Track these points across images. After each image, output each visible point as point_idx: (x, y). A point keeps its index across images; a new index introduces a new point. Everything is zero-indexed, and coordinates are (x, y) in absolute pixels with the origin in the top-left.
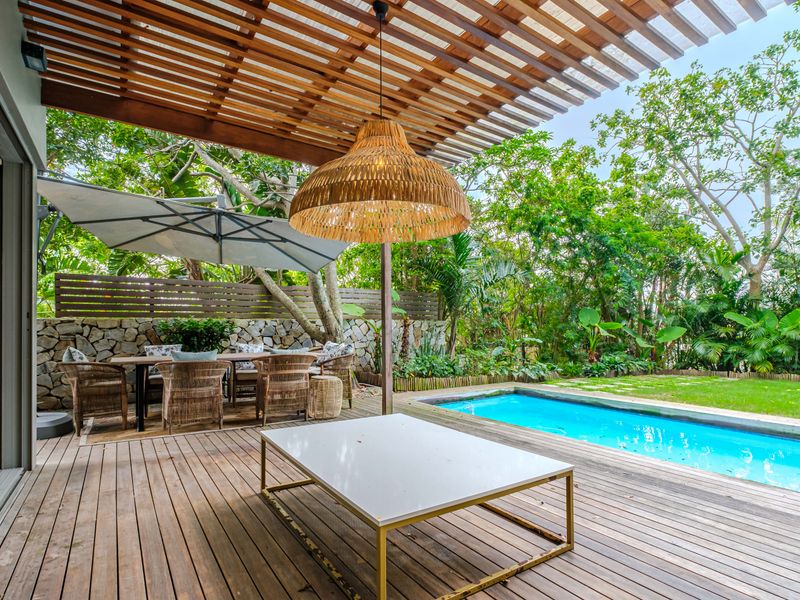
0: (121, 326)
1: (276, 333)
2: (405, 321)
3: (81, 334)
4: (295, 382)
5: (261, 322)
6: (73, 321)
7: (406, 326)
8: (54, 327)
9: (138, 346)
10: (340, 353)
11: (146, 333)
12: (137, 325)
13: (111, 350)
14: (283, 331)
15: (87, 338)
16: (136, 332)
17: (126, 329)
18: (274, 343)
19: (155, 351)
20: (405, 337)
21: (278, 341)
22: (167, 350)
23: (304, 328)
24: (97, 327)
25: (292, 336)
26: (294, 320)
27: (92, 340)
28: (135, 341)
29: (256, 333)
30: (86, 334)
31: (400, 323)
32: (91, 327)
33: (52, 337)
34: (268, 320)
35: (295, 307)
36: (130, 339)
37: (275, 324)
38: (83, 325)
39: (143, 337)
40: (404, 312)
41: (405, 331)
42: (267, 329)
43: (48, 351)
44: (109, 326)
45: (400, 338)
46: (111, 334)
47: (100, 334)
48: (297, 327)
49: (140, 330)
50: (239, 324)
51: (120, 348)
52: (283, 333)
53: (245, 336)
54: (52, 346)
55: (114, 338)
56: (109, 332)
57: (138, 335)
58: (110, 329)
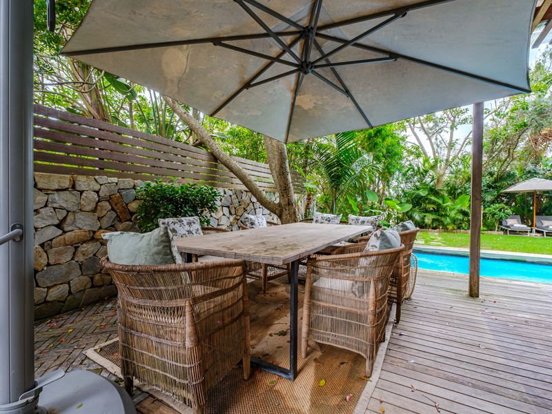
0: (74, 187)
1: (232, 203)
5: (221, 191)
7: (310, 199)
9: (99, 219)
11: (109, 199)
12: (97, 187)
14: (237, 201)
16: (95, 196)
17: (82, 192)
20: (309, 209)
21: (233, 211)
25: (242, 206)
28: (94, 210)
29: (218, 203)
34: (226, 190)
36: (88, 208)
37: (231, 193)
39: (107, 205)
41: (309, 204)
42: (226, 199)
44: (56, 187)
46: (60, 200)
47: (42, 198)
48: (245, 197)
49: (101, 194)
51: (74, 222)
55: (64, 205)
56: (56, 196)
57: (99, 201)
58: (57, 190)
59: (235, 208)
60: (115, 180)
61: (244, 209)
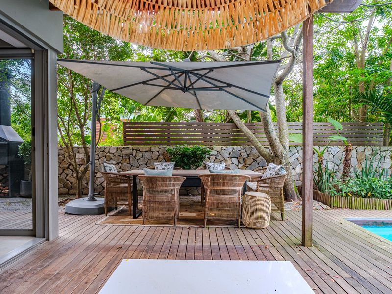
0: (150, 150)
1: (240, 155)
2: (347, 147)
3: (132, 155)
4: (228, 196)
5: (230, 148)
6: (128, 148)
7: (348, 151)
8: (121, 151)
10: (274, 173)
11: (163, 155)
12: (158, 150)
13: (146, 164)
14: (246, 154)
15: (135, 157)
16: (157, 153)
17: (153, 152)
18: (239, 162)
19: (159, 166)
20: (347, 161)
21: (241, 161)
22: (166, 165)
23: (259, 152)
24: (139, 151)
25: (251, 158)
26: (253, 146)
27: (137, 158)
28: (157, 159)
29: (227, 155)
30: (134, 155)
31: (343, 148)
32: (137, 151)
33: (120, 156)
34: (235, 147)
35: (253, 137)
36: (155, 158)
37: (239, 149)
38: (133, 150)
39: (162, 157)
40: (345, 139)
41: (347, 155)
42: (234, 153)
43: (118, 163)
44: (144, 151)
45: (342, 161)
46: (147, 155)
47: (141, 155)
48: (255, 152)
50: (215, 149)
51: (150, 163)
52: (245, 155)
53: (220, 157)
54: (120, 161)
55: (147, 157)
56: (145, 154)
57: (159, 155)
58: (145, 152)
59: (244, 159)
60: (165, 146)
61: (254, 159)
